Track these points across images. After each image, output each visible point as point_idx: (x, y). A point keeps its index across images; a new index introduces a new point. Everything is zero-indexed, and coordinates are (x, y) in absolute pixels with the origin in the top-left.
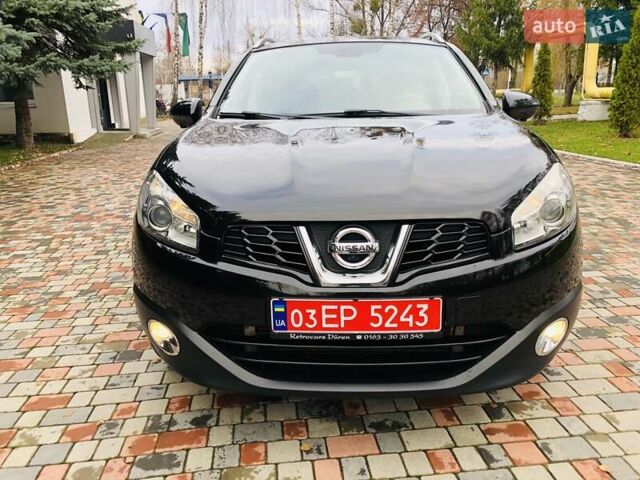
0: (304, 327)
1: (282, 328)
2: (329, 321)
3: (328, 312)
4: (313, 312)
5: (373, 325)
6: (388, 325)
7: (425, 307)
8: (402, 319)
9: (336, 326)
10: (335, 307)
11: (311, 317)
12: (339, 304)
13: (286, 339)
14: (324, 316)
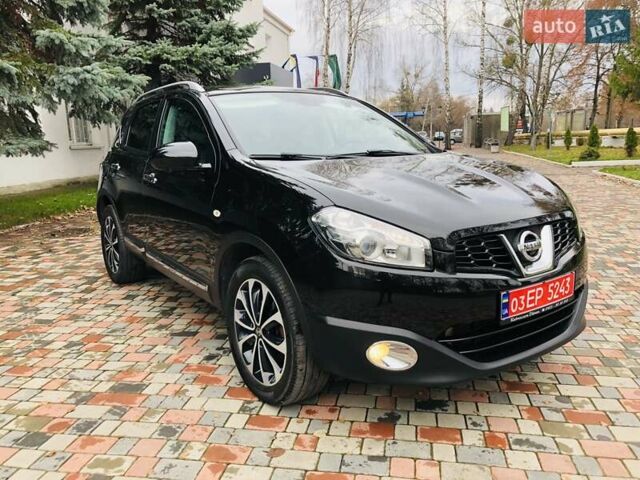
0: (518, 311)
1: (507, 315)
2: (531, 302)
3: (531, 295)
4: (523, 297)
5: (549, 299)
6: (556, 297)
7: (568, 279)
8: (561, 291)
9: (532, 305)
10: (533, 291)
11: (522, 302)
12: (535, 288)
13: (509, 324)
14: (529, 299)
